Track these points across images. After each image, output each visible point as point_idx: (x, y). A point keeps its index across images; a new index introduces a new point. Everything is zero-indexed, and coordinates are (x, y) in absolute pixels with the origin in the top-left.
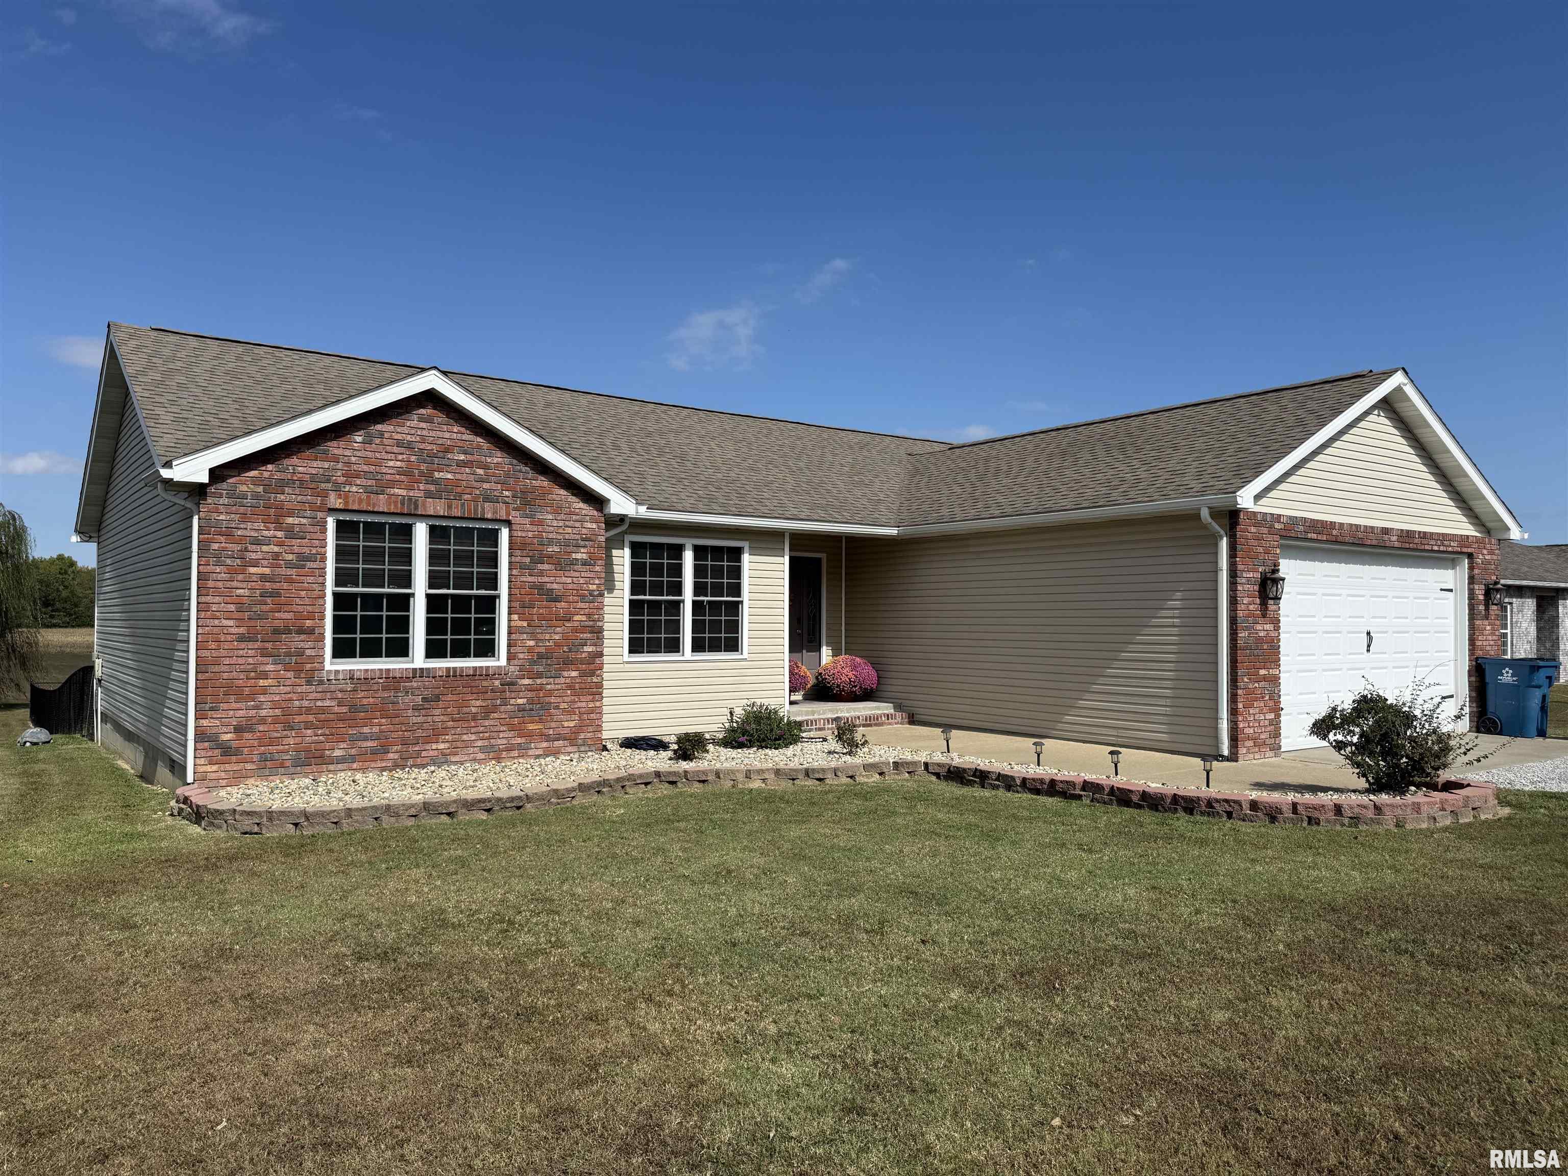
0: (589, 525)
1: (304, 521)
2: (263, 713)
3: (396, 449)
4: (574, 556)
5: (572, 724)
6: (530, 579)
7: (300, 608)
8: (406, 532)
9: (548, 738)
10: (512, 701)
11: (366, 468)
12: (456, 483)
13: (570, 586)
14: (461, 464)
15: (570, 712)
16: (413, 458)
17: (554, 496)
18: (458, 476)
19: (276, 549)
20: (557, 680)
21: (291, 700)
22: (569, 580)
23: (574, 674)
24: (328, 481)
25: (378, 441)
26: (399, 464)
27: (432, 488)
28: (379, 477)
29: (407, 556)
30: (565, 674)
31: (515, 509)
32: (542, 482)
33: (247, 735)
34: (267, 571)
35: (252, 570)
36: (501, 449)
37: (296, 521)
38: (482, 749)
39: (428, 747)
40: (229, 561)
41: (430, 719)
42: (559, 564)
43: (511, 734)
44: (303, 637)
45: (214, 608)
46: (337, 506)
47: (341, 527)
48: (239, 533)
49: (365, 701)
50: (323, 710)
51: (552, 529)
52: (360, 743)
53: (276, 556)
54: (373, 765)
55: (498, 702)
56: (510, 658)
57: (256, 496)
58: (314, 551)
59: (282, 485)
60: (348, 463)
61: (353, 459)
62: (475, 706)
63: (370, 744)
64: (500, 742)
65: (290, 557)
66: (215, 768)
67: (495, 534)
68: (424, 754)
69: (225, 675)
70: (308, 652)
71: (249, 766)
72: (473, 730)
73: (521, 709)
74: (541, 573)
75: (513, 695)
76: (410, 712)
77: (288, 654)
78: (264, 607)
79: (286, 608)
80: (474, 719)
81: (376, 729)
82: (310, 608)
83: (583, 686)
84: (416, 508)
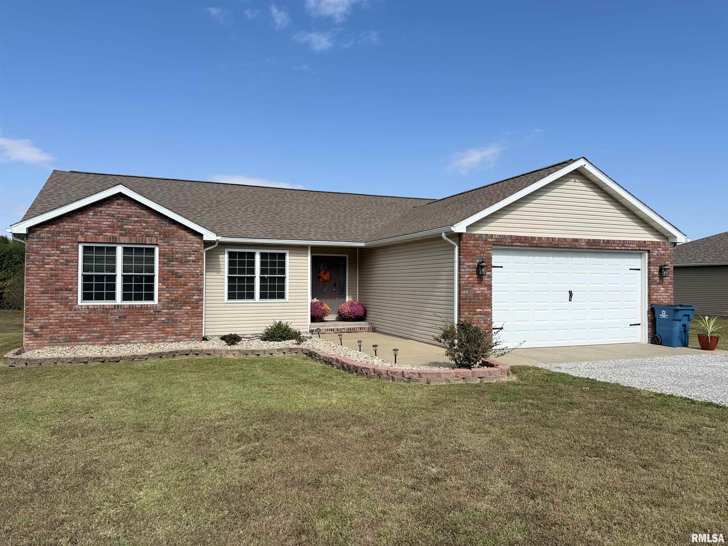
0: (196, 245)
1: (68, 247)
2: (51, 321)
3: (107, 217)
4: (188, 258)
5: (188, 329)
6: (167, 268)
7: (67, 281)
8: (114, 250)
9: (176, 335)
10: (159, 319)
11: (94, 225)
12: (134, 230)
13: (187, 271)
14: (136, 222)
15: (186, 324)
16: (114, 220)
17: (179, 234)
18: (134, 227)
19: (57, 258)
20: (180, 311)
21: (62, 316)
22: (186, 269)
23: (188, 308)
24: (78, 231)
25: (99, 214)
26: (108, 223)
27: (123, 232)
28: (100, 228)
29: (114, 260)
30: (184, 308)
31: (160, 239)
32: (174, 228)
33: (45, 330)
34: (53, 266)
35: (47, 266)
36: (154, 215)
37: (65, 247)
38: (145, 338)
39: (121, 336)
40: (37, 263)
41: (122, 325)
42: (181, 261)
43: (159, 332)
44: (67, 292)
45: (31, 281)
46: (82, 241)
47: (86, 249)
48: (41, 252)
49: (94, 317)
50: (76, 321)
51: (178, 247)
52: (92, 334)
53: (56, 261)
54: (97, 343)
55: (153, 319)
56: (159, 300)
57: (48, 238)
58: (72, 259)
59: (59, 233)
60: (87, 224)
61: (89, 222)
62: (142, 320)
63: (96, 334)
64: (153, 335)
65: (63, 261)
66: (32, 342)
67: (153, 250)
68: (119, 339)
69: (36, 307)
70: (70, 298)
71: (45, 341)
72: (141, 330)
73: (163, 322)
74: (173, 266)
75: (159, 316)
76: (113, 322)
77: (62, 299)
78: (52, 281)
79: (60, 281)
80: (142, 326)
81: (98, 329)
82: (71, 281)
83: (193, 313)
84: (116, 240)
